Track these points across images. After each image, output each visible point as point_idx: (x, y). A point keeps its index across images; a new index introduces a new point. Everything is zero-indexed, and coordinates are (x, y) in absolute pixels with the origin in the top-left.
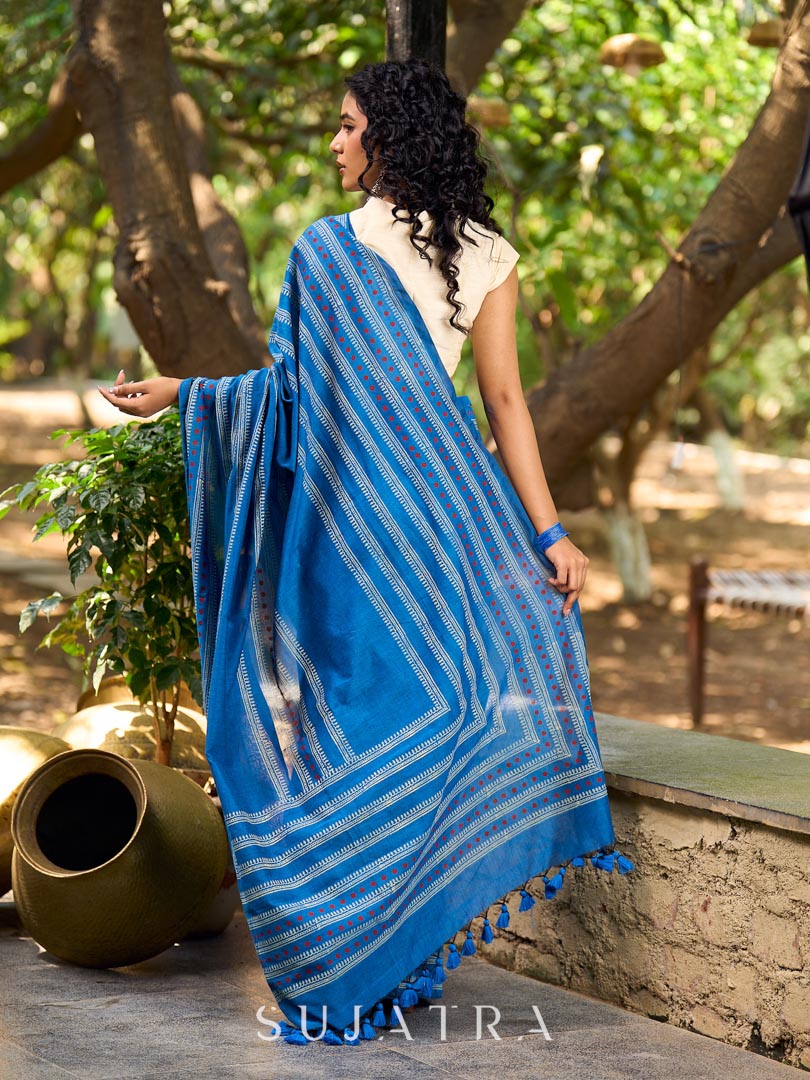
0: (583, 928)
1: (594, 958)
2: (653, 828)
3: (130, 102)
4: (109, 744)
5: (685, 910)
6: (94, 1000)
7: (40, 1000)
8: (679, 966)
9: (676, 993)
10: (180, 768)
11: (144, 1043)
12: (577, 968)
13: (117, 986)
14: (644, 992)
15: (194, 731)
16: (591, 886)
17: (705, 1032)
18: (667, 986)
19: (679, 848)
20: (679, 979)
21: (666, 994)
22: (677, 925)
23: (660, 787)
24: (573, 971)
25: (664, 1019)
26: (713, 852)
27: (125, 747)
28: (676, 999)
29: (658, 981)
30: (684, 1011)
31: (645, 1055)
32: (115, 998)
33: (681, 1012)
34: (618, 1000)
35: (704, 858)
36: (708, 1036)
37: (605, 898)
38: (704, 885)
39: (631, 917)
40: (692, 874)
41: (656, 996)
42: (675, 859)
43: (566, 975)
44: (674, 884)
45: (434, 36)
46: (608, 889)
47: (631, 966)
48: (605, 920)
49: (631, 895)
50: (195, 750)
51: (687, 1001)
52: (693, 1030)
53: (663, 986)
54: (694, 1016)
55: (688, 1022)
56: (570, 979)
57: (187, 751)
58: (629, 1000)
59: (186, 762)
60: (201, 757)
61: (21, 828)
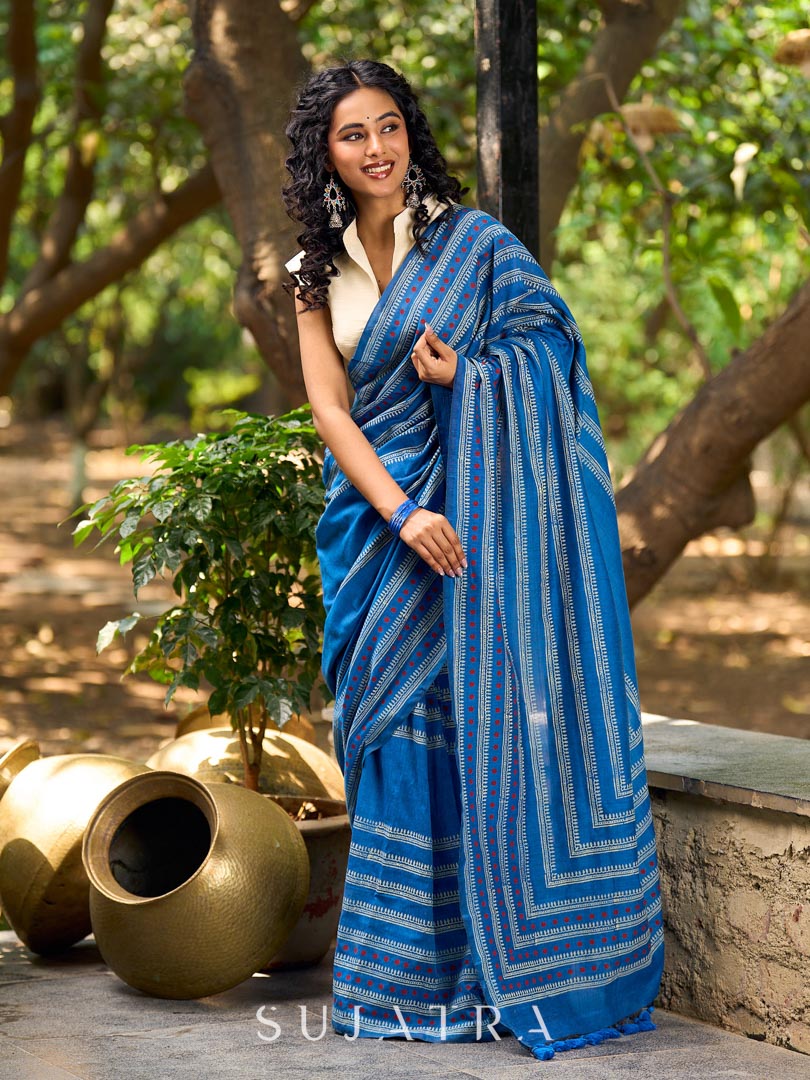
0: (681, 946)
1: (692, 976)
2: (743, 836)
3: (249, 116)
4: (203, 771)
5: (777, 921)
6: (166, 1030)
7: (109, 1031)
8: (774, 981)
9: (772, 1009)
10: (275, 794)
11: (206, 1070)
12: (677, 988)
13: (194, 1016)
14: (741, 1010)
15: (292, 755)
16: (687, 901)
17: (802, 1049)
18: (764, 1002)
19: (769, 855)
20: (775, 994)
21: (762, 1011)
22: (771, 937)
23: (747, 792)
24: (673, 992)
25: (761, 1038)
26: (802, 858)
27: (218, 774)
28: (772, 1016)
29: (754, 998)
30: (781, 1028)
31: (732, 1072)
32: (188, 1027)
33: (777, 1029)
34: (717, 1020)
35: (794, 865)
36: (804, 1053)
37: (701, 912)
38: (795, 893)
39: (727, 932)
40: (783, 883)
41: (753, 1014)
42: (766, 868)
43: (666, 996)
44: (766, 895)
45: (524, 24)
46: (703, 904)
47: (728, 983)
48: (702, 935)
49: (725, 908)
50: (292, 776)
51: (783, 1018)
52: (790, 1048)
53: (760, 1003)
54: (789, 1032)
55: (785, 1039)
56: (670, 1000)
57: (283, 778)
58: (728, 1019)
59: (282, 788)
60: (299, 783)
61: (92, 853)
